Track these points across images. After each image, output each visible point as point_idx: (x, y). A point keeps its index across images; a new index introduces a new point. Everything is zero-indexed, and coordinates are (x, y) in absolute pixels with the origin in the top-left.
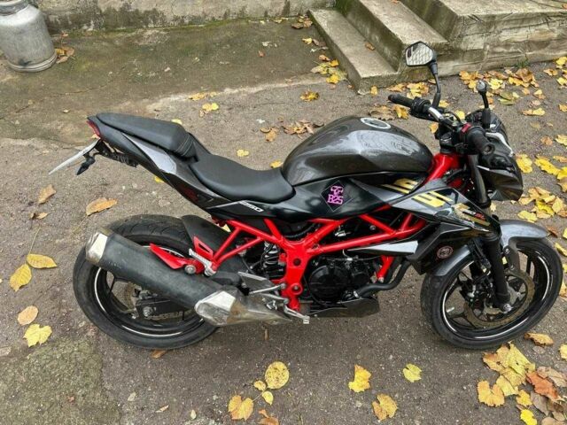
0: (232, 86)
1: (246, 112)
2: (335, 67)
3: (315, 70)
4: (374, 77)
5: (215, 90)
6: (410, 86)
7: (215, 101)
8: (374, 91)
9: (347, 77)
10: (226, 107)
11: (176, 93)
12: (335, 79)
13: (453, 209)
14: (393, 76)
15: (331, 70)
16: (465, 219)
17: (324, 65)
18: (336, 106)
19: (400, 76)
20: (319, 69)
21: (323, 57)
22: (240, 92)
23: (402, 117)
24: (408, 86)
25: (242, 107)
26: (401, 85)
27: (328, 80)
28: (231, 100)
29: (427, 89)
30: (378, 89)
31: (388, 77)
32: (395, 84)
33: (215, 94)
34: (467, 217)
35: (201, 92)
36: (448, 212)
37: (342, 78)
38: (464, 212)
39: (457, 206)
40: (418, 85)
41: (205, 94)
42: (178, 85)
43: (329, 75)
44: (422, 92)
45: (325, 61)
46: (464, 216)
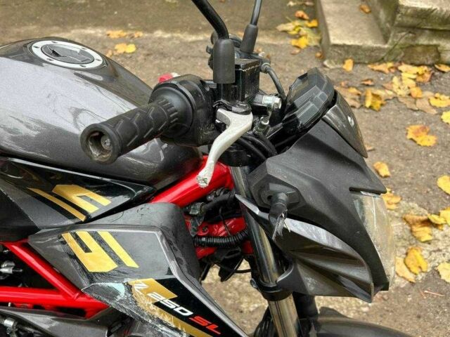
0: (166, 30)
1: (165, 61)
2: (312, 28)
3: (282, 27)
4: (350, 46)
5: (145, 30)
6: (403, 67)
7: (135, 43)
8: (348, 66)
9: (320, 41)
10: (145, 52)
11: (96, 26)
12: (303, 42)
13: (129, 288)
14: (379, 49)
15: (304, 31)
16: (161, 322)
17: (297, 23)
18: (285, 75)
19: (390, 52)
20: (289, 27)
21: (300, 13)
22: (172, 38)
23: (371, 107)
24: (400, 68)
25: (163, 55)
26: (390, 65)
27: (294, 42)
28: (156, 45)
29: (428, 76)
30: (355, 63)
31: (372, 50)
32: (381, 61)
33: (141, 34)
34: (167, 318)
35: (127, 29)
36: (116, 293)
37: (314, 43)
38: (158, 304)
39: (139, 285)
40: (416, 69)
41: (129, 32)
42: (104, 18)
43: (298, 36)
44: (420, 79)
45: (302, 19)
46: (158, 312)
